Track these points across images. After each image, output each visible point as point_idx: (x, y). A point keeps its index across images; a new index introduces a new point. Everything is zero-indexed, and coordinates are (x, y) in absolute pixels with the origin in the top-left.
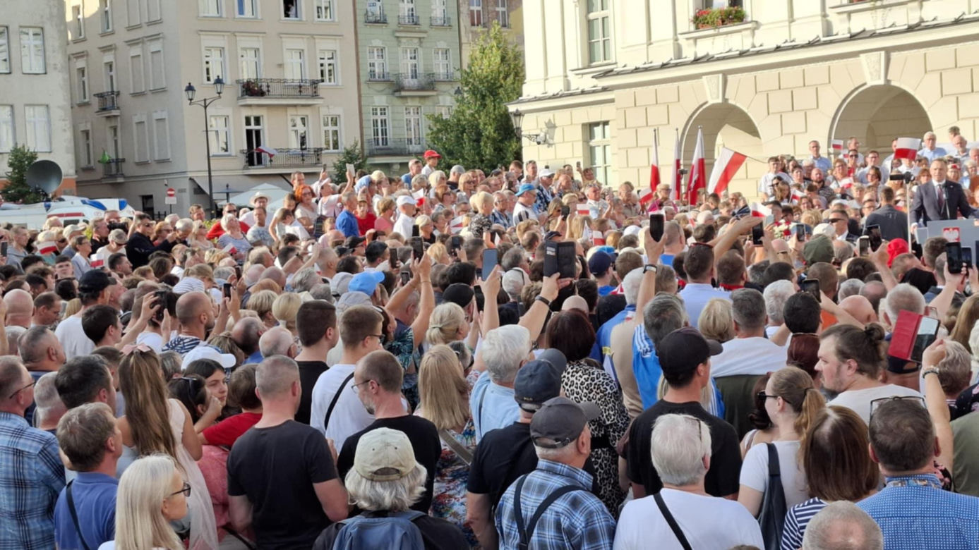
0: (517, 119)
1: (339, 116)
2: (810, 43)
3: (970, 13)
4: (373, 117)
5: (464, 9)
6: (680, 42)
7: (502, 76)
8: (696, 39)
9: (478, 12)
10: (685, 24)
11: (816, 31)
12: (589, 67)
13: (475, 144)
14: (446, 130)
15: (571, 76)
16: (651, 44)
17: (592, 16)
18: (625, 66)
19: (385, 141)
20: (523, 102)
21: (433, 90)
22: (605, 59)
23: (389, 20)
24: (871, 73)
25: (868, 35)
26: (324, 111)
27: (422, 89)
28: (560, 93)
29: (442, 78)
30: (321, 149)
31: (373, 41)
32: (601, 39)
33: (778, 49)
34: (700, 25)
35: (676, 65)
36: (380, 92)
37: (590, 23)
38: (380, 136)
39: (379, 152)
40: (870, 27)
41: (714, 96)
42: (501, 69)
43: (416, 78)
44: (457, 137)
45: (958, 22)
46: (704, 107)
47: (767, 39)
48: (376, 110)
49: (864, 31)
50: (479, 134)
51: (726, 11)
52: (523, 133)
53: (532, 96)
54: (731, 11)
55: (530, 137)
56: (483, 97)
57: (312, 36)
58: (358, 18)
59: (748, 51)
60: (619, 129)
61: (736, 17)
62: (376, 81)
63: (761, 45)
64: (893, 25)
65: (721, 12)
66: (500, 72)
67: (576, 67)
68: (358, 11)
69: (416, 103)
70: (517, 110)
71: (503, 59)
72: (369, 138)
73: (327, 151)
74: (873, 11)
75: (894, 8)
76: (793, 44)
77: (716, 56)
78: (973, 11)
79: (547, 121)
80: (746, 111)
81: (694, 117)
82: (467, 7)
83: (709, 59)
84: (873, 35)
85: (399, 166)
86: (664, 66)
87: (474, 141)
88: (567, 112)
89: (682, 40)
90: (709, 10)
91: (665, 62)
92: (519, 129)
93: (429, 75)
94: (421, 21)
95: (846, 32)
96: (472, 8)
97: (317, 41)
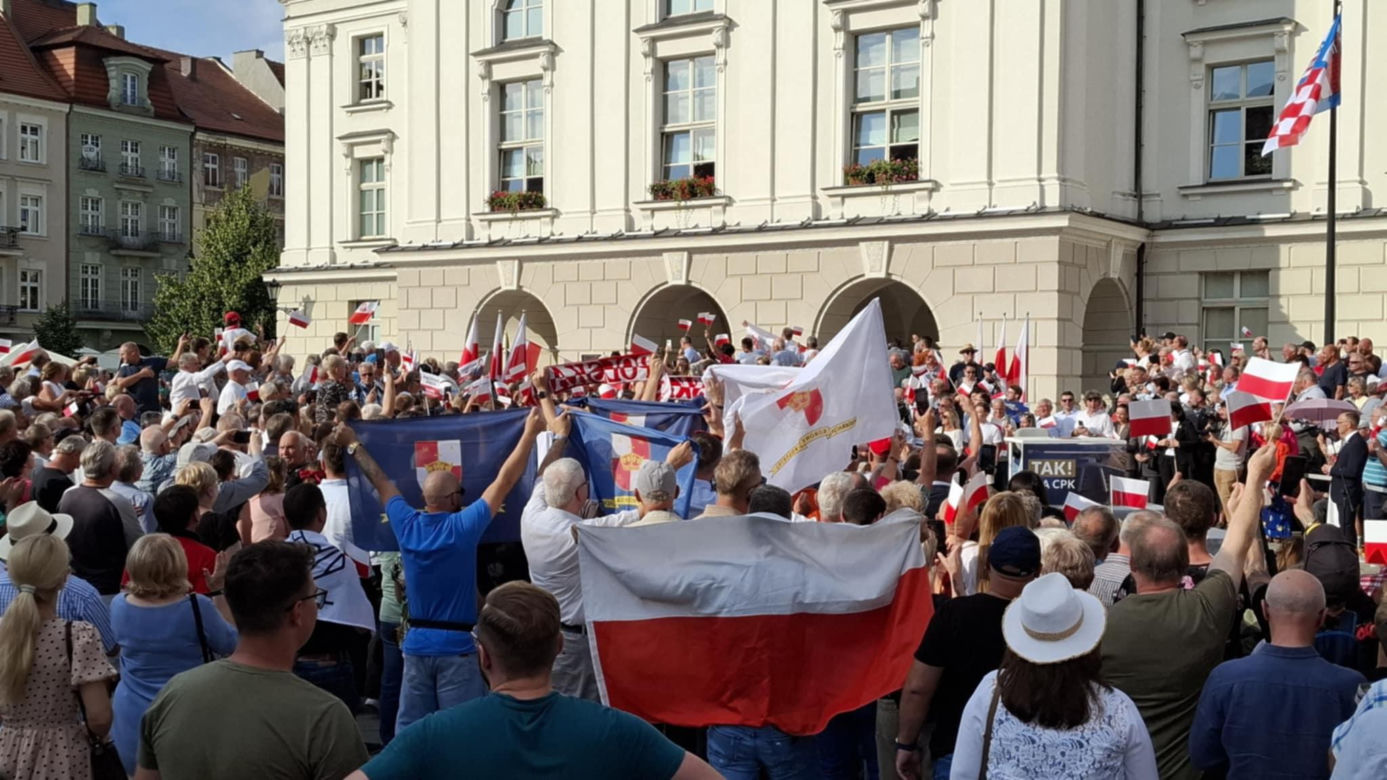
0: (274, 289)
1: (41, 271)
2: (613, 236)
3: (772, 221)
4: (82, 276)
5: (198, 165)
6: (473, 223)
7: (250, 242)
8: (490, 221)
9: (214, 170)
10: (480, 203)
11: (618, 226)
12: (359, 241)
13: (216, 314)
14: (181, 296)
15: (338, 249)
16: (440, 221)
17: (364, 186)
18: (410, 242)
19: (95, 304)
20: (281, 271)
21: (157, 251)
22: (378, 234)
23: (108, 168)
24: (673, 274)
25: (673, 234)
26: (22, 265)
27: (145, 248)
28: (325, 266)
29: (167, 239)
30: (16, 307)
31: (87, 191)
32: (375, 212)
33: (580, 240)
34: (496, 207)
35: (469, 246)
36: (93, 248)
37: (362, 193)
38: (90, 298)
39: (88, 316)
40: (673, 226)
41: (508, 282)
42: (250, 234)
43: (137, 235)
44: (194, 304)
45: (761, 230)
46: (497, 293)
47: (566, 228)
48: (87, 267)
49: (667, 230)
50: (221, 303)
51: (524, 196)
52: (278, 306)
53: (292, 266)
54: (531, 196)
55: (286, 310)
56: (227, 264)
57: (13, 178)
58: (71, 164)
59: (548, 238)
60: (400, 309)
61: (534, 203)
62: (89, 235)
63: (561, 234)
64: (696, 227)
65: (519, 196)
66: (248, 238)
67: (345, 239)
68: (71, 156)
69: (136, 264)
70: (274, 281)
71: (252, 223)
72: (75, 298)
73: (23, 310)
74: (678, 211)
75: (696, 210)
76: (595, 236)
77: (514, 241)
78: (775, 220)
79: (305, 296)
80: (541, 299)
81: (485, 302)
82: (201, 164)
83: (503, 243)
84: (678, 234)
85: (110, 334)
86: (455, 247)
87: (215, 310)
88: (332, 287)
89: (475, 221)
90: (505, 192)
91: (457, 242)
92: (275, 300)
93: (152, 234)
94: (147, 174)
95: (649, 228)
96: (207, 165)
97: (19, 184)
